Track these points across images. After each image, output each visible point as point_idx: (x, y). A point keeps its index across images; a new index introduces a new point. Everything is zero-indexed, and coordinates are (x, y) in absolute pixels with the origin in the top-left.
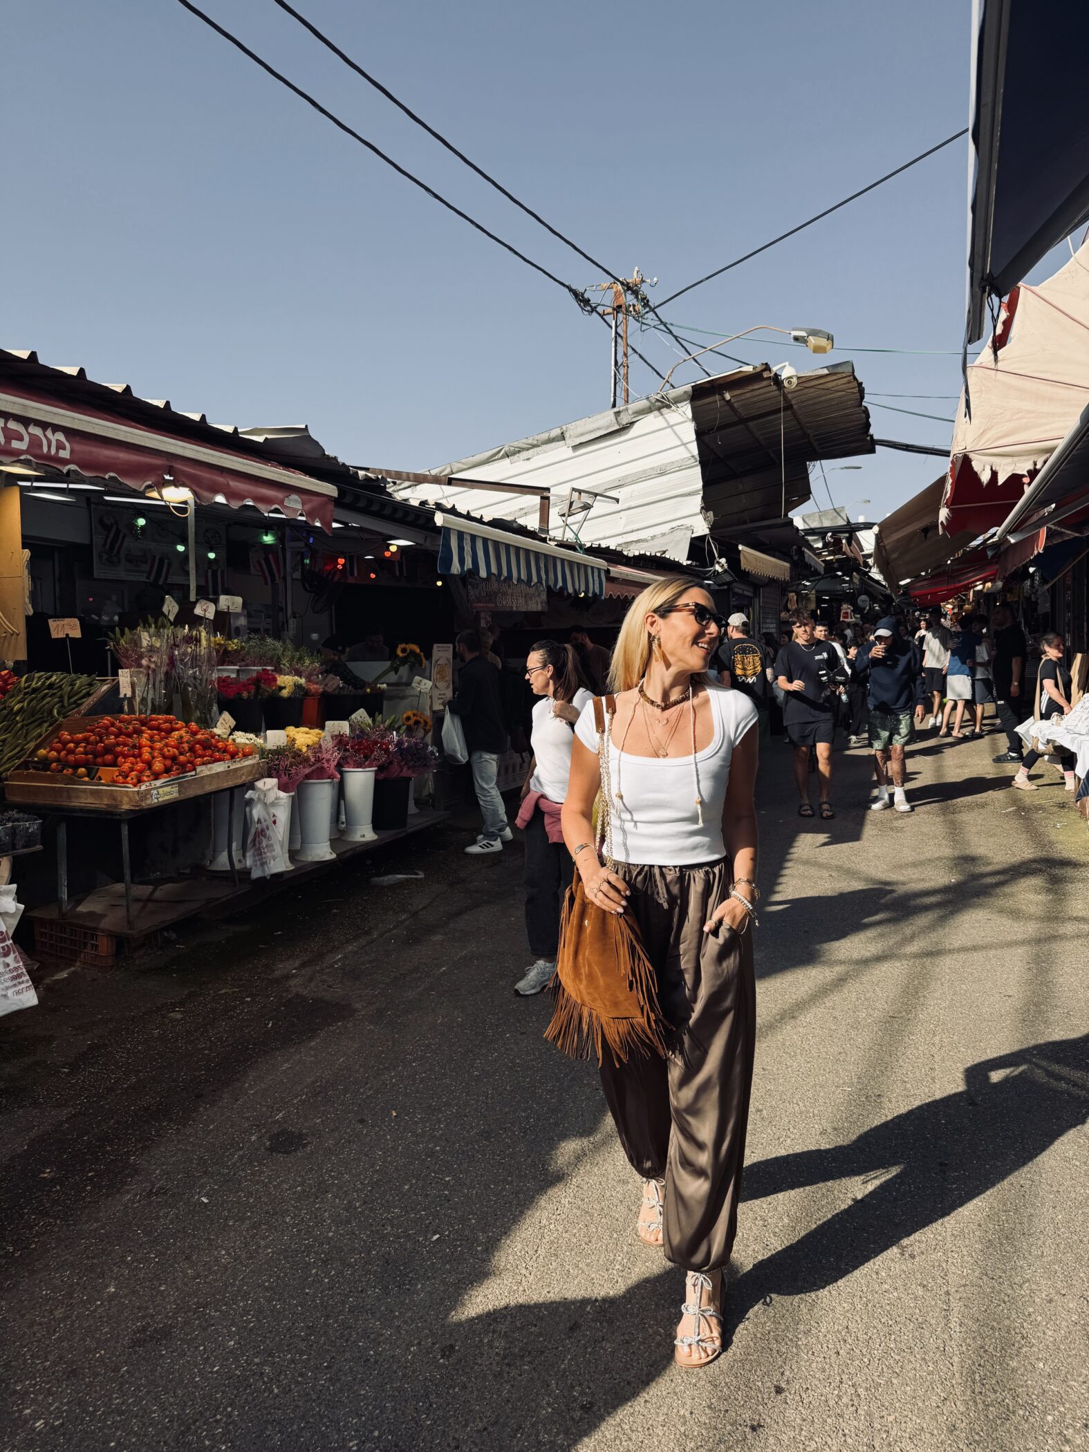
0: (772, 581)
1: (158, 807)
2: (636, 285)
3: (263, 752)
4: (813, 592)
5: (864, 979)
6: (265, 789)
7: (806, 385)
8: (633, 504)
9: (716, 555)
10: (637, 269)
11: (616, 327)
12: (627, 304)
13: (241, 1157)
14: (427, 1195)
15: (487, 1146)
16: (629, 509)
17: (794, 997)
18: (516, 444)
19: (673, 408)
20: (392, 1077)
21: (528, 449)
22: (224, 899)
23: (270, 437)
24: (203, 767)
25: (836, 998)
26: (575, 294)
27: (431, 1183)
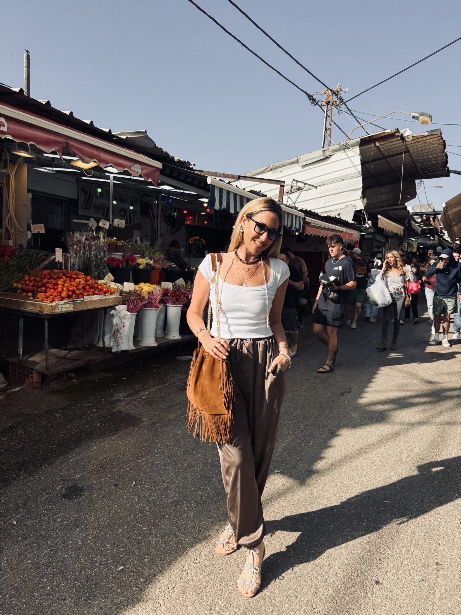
0: (395, 235)
1: (61, 314)
2: (338, 92)
3: (121, 293)
4: (416, 243)
5: (410, 434)
6: (119, 310)
7: (418, 140)
8: (328, 194)
9: (367, 219)
10: (339, 84)
11: (327, 111)
12: (333, 101)
13: (47, 498)
14: (129, 538)
15: (174, 511)
16: (326, 196)
17: (369, 440)
18: (276, 165)
19: (351, 149)
20: (142, 461)
21: (281, 167)
22: (98, 360)
23: (129, 136)
24: (88, 297)
25: (392, 444)
26: (309, 96)
27: (134, 530)
